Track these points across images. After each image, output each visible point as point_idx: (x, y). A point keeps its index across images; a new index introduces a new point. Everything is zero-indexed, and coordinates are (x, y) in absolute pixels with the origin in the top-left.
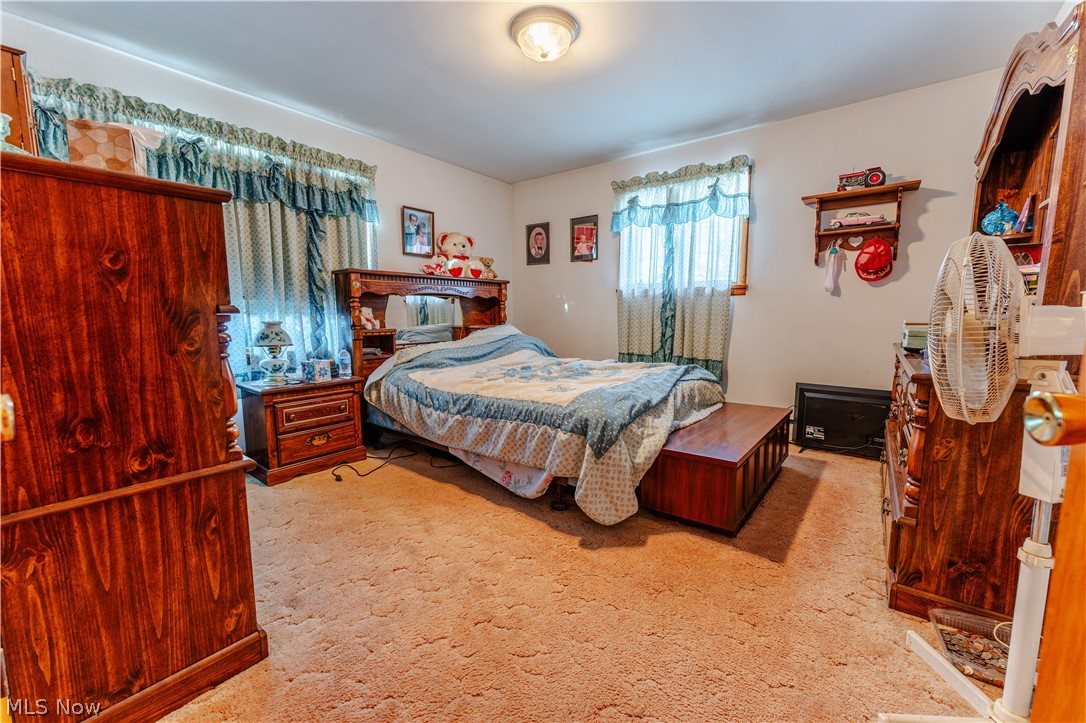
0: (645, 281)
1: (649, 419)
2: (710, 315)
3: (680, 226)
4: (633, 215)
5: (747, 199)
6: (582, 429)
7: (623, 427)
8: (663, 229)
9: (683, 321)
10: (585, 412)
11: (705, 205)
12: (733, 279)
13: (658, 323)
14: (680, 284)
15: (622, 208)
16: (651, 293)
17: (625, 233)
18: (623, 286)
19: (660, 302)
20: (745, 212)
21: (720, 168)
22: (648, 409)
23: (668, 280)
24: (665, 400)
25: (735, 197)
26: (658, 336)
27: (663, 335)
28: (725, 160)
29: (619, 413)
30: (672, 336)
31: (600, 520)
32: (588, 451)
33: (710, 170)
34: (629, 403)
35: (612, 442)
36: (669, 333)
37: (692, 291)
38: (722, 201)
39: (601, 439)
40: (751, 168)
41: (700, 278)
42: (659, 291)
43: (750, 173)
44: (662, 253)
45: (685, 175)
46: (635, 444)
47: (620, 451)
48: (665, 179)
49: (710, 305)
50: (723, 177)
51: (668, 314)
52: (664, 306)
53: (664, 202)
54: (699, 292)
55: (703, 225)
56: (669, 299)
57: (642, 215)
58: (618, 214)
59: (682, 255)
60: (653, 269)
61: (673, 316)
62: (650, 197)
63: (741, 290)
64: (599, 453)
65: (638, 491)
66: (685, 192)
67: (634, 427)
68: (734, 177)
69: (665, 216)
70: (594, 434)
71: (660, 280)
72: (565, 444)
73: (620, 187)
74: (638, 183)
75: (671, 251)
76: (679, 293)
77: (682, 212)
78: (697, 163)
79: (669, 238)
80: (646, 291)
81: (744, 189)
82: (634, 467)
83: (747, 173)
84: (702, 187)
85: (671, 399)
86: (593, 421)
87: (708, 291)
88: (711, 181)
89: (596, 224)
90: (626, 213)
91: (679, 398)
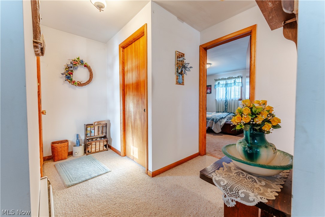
0: (221, 98)
1: (223, 119)
2: (234, 104)
3: (228, 88)
4: (219, 85)
5: (241, 83)
6: (213, 120)
7: (219, 120)
8: (225, 88)
9: (229, 105)
10: (213, 118)
11: (233, 84)
12: (239, 97)
13: (224, 106)
14: (228, 98)
15: (216, 84)
16: (223, 100)
17: (217, 89)
18: (217, 98)
19: (224, 102)
20: (241, 85)
21: (236, 78)
22: (222, 118)
23: (226, 98)
24: (225, 117)
25: (239, 83)
26: (224, 108)
27: (225, 108)
28: (236, 76)
29: (218, 118)
30: (227, 108)
31: (216, 132)
32: (214, 122)
33: (234, 78)
34: (220, 117)
35: (217, 121)
36: (226, 108)
37: (231, 100)
38: (236, 83)
39: (216, 121)
40: (242, 77)
41: (233, 97)
42: (224, 100)
43: (242, 78)
44: (225, 92)
45: (229, 78)
46: (221, 122)
47: (219, 123)
48: (225, 79)
49: (235, 102)
50: (236, 79)
51: (226, 104)
52: (225, 102)
53: (225, 83)
54: (232, 100)
55: (233, 88)
56: (226, 101)
57: (221, 85)
58: (215, 85)
59: (229, 93)
60: (223, 96)
61: (227, 104)
62: (222, 82)
63: (241, 99)
64: (216, 123)
65: (221, 129)
66: (229, 81)
67: (220, 120)
68: (239, 79)
69: (225, 86)
70: (215, 120)
71: (224, 97)
72: (210, 122)
73: (216, 80)
74: (220, 80)
75: (227, 92)
76: (228, 100)
77: (229, 85)
78: (231, 76)
79: (226, 90)
80: (222, 100)
81: (240, 81)
82: (221, 126)
83: (241, 79)
84: (232, 81)
85: (226, 117)
86: (214, 119)
87: (234, 100)
88: (234, 80)
89: (211, 87)
90: (217, 85)
91: (228, 118)
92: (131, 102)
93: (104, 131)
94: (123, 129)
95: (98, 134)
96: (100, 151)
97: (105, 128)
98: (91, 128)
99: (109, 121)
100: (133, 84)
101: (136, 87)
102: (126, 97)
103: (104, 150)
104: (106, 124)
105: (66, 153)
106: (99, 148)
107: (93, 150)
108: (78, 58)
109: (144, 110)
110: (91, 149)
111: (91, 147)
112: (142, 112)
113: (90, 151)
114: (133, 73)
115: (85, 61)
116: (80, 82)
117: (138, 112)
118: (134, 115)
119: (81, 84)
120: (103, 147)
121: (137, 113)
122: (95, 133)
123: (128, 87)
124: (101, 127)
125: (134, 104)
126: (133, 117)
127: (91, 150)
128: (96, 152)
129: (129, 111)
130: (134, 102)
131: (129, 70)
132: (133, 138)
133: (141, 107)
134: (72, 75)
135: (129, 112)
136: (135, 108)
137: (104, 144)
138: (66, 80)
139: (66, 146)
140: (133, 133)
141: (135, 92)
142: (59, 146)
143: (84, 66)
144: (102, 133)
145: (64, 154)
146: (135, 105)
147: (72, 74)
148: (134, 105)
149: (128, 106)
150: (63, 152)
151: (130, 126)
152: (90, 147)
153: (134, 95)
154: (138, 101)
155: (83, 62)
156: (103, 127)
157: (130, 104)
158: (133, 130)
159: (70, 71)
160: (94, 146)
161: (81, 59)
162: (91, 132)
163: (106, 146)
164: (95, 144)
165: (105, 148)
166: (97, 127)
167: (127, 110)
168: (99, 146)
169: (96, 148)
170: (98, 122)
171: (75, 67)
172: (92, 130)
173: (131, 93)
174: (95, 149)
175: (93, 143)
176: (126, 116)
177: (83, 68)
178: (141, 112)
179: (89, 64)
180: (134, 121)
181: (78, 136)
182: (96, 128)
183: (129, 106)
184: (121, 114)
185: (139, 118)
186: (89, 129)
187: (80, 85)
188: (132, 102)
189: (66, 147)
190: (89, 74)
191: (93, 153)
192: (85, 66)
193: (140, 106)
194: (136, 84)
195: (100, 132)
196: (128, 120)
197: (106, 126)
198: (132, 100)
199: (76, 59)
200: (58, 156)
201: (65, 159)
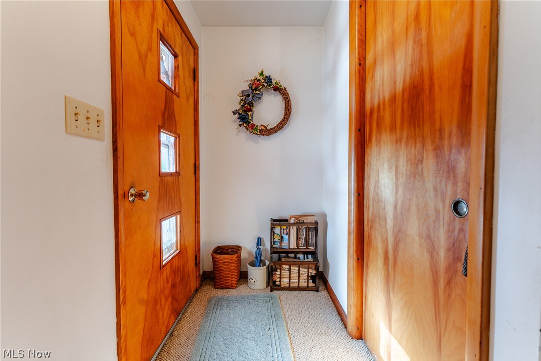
92: (386, 165)
93: (312, 241)
94: (357, 252)
95: (298, 245)
96: (299, 288)
97: (312, 234)
98: (281, 229)
99: (324, 216)
100: (393, 98)
101: (406, 104)
102: (367, 150)
103: (307, 289)
104: (317, 223)
105: (233, 276)
106: (297, 281)
107: (285, 282)
108: (261, 74)
109: (449, 203)
110: (281, 278)
111: (281, 275)
112: (437, 212)
113: (278, 283)
114: (398, 55)
115: (276, 78)
116: (265, 127)
117: (414, 209)
118: (395, 218)
119: (266, 129)
120: (308, 279)
121: (409, 210)
122: (291, 241)
123: (375, 116)
124: (304, 231)
125: (396, 174)
126: (390, 223)
127: (280, 281)
128: (290, 288)
129: (378, 200)
130: (396, 168)
131: (382, 55)
132: (388, 299)
133: (435, 190)
134: (250, 113)
135: (378, 202)
136: (400, 191)
137: (308, 272)
138: (240, 125)
139: (233, 263)
140: (388, 283)
141: (402, 129)
142: (222, 260)
143: (273, 91)
144: (307, 244)
145: (230, 278)
146: (401, 180)
147: (251, 110)
148: (397, 179)
149: (372, 180)
150: (228, 274)
151: (380, 252)
152: (278, 273)
153: (398, 141)
154: (418, 162)
155: (271, 79)
156: (308, 230)
157: (381, 176)
158: (390, 270)
159: (246, 105)
160: (286, 273)
161: (266, 74)
162: (282, 239)
163: (314, 278)
164: (290, 270)
165: (311, 284)
166: (295, 228)
167: (371, 192)
168: (297, 275)
169: (290, 280)
170: (297, 217)
171: (256, 95)
172: (283, 235)
173: (386, 136)
174: (288, 280)
175: (284, 266)
176: (368, 215)
177: (273, 95)
178: (432, 213)
179: (283, 84)
180: (397, 242)
181: (259, 241)
182: (294, 230)
183: (377, 181)
184: (349, 204)
185: (420, 236)
186: (277, 231)
187: (266, 132)
188: (390, 167)
189: (233, 265)
190: (284, 107)
191: (285, 289)
192: (276, 89)
193: (430, 186)
194: (406, 95)
195: (302, 242)
196: (371, 227)
197: (317, 230)
198: (389, 160)
199: (258, 77)
200: (220, 279)
201: (232, 287)
